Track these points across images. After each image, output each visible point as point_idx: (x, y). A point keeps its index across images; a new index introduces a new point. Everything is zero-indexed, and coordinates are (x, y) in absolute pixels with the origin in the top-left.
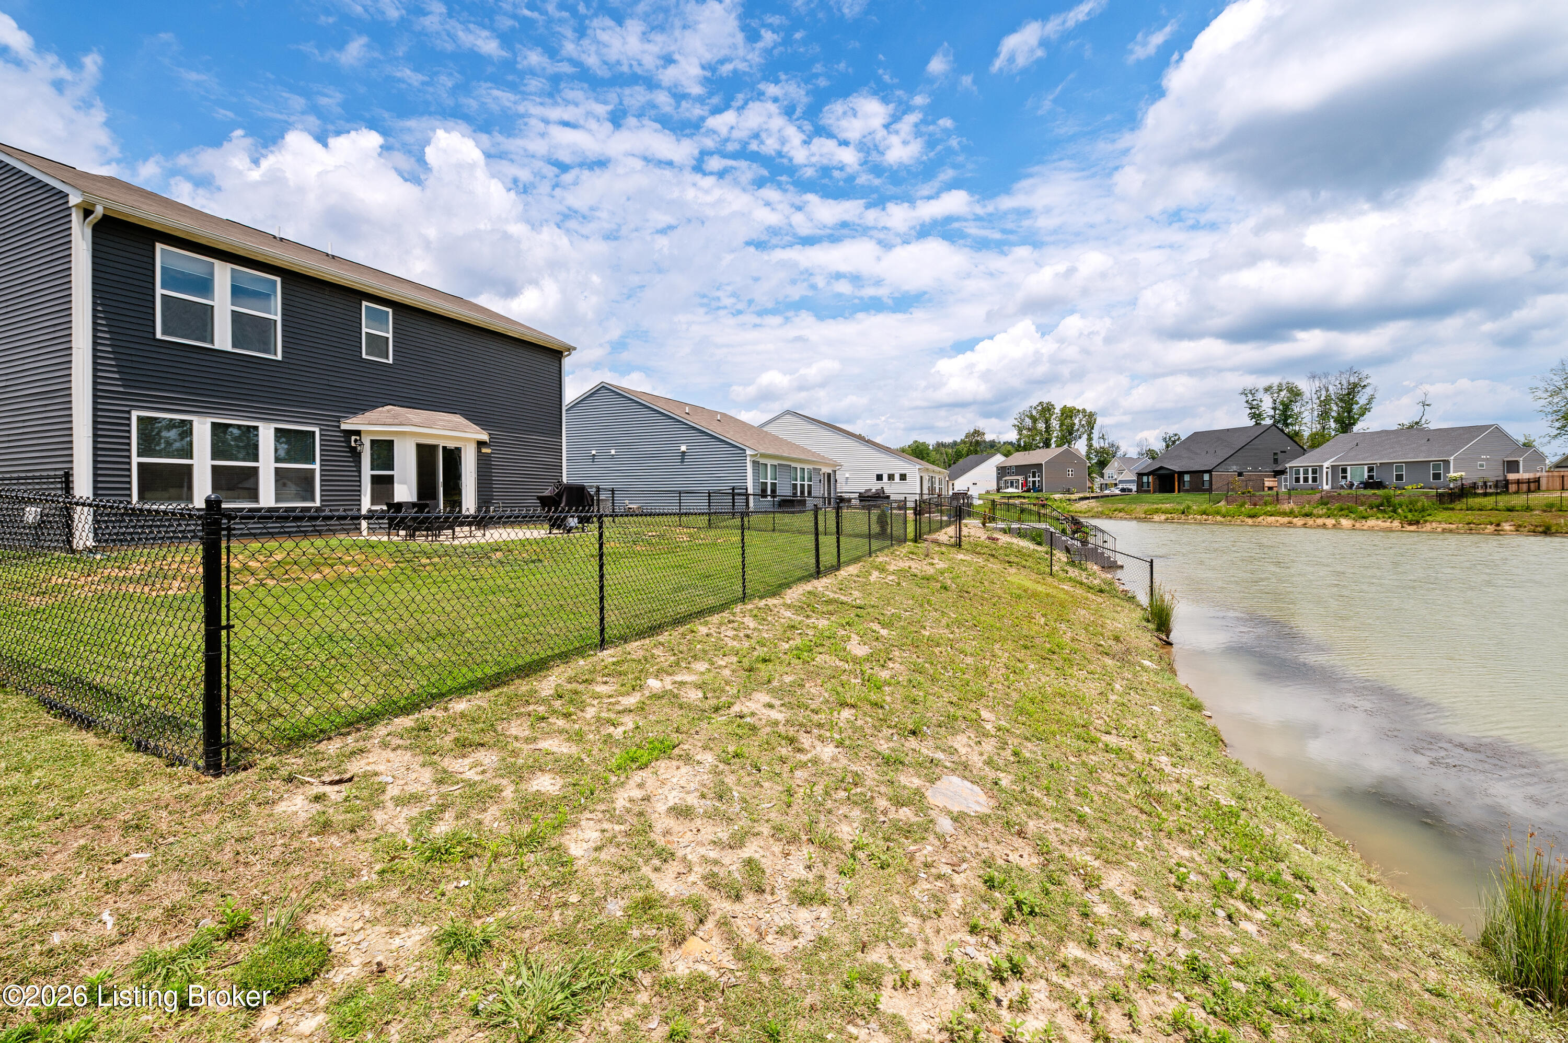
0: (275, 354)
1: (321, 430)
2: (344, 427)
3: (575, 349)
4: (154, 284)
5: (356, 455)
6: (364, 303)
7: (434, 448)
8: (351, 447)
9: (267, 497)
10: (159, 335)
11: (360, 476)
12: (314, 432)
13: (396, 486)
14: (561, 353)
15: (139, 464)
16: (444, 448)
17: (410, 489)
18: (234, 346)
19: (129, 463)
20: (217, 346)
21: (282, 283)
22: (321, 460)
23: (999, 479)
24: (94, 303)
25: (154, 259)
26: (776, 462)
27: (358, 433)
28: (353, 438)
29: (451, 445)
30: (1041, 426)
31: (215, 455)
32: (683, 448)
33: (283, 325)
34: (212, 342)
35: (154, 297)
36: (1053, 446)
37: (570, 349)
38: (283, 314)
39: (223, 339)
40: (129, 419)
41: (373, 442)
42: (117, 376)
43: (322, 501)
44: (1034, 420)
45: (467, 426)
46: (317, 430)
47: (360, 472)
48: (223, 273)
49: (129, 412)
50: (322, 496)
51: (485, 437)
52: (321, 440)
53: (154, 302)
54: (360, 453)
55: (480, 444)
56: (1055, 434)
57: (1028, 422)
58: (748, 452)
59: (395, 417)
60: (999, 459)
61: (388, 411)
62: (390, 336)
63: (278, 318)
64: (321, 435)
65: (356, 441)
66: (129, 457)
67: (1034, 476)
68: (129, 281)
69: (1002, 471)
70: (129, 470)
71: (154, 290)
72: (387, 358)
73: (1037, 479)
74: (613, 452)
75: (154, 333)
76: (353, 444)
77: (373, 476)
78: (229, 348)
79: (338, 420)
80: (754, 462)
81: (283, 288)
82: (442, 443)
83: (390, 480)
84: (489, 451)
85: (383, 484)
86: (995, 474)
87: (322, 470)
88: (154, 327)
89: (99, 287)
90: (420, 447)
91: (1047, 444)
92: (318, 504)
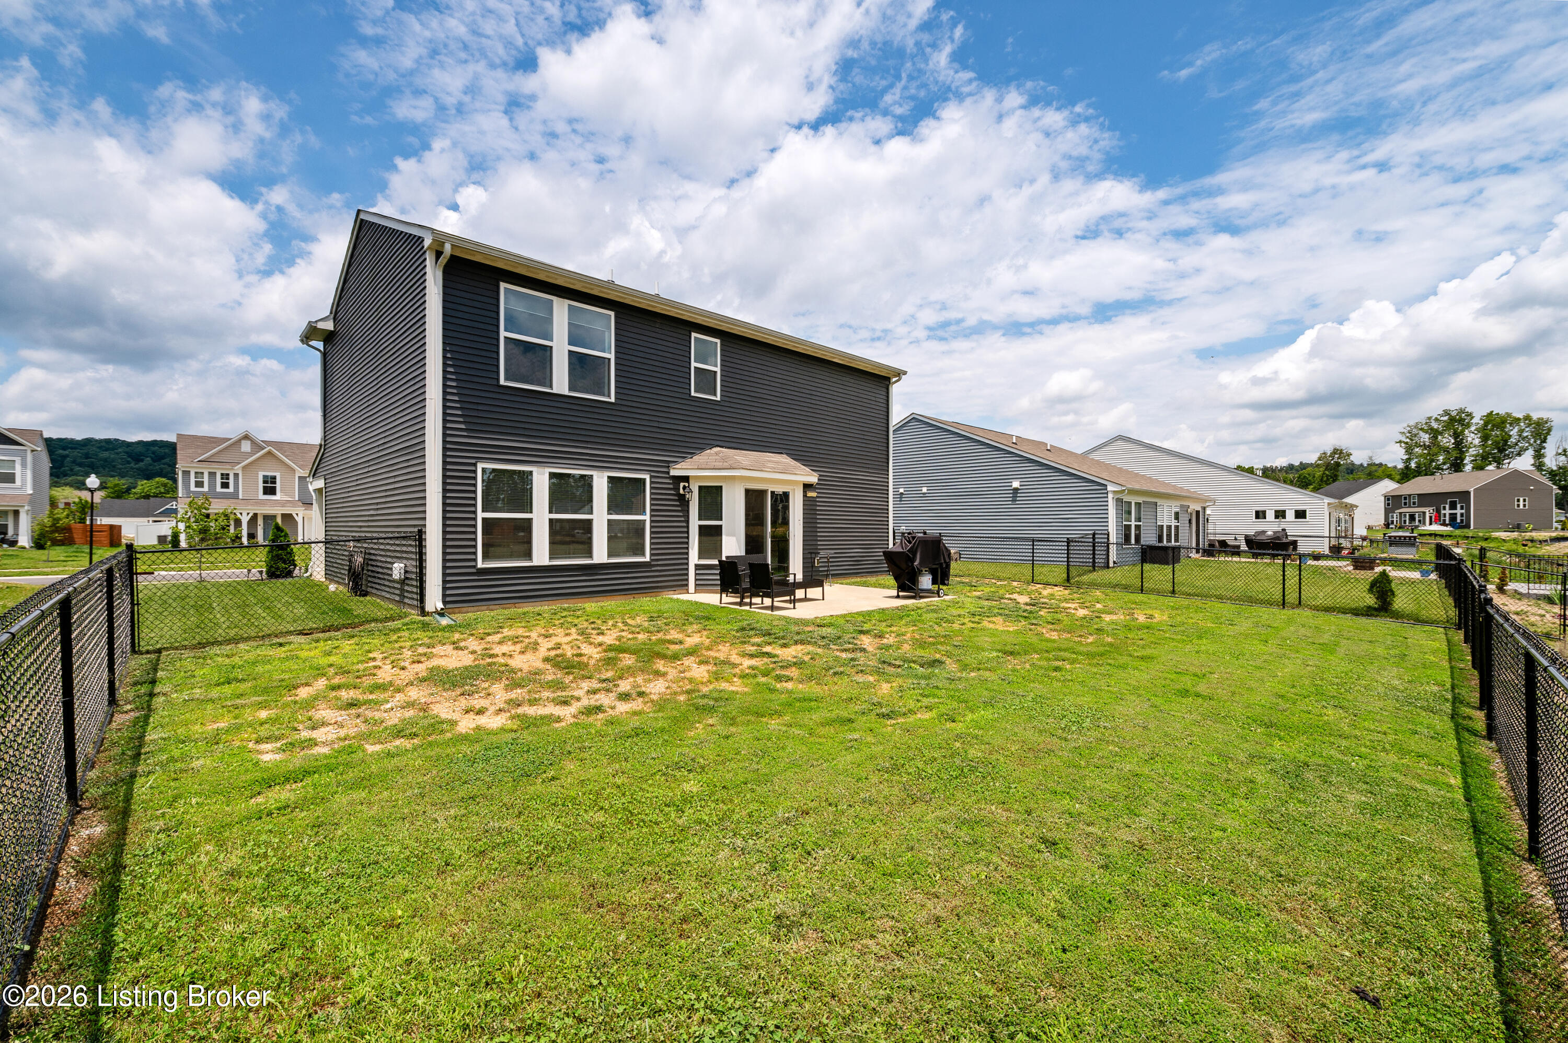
0: (609, 396)
1: (651, 477)
2: (673, 473)
3: (905, 373)
4: (498, 326)
5: (684, 502)
6: (694, 335)
7: (762, 493)
8: (679, 495)
9: (600, 554)
10: (502, 382)
11: (688, 527)
12: (645, 480)
13: (725, 538)
14: (888, 379)
15: (483, 519)
16: (773, 493)
17: (738, 541)
18: (570, 389)
19: (475, 519)
20: (555, 391)
21: (616, 317)
22: (652, 510)
23: (1388, 511)
24: (444, 350)
25: (498, 300)
26: (1140, 500)
27: (686, 479)
28: (682, 485)
29: (779, 489)
30: (1447, 440)
31: (553, 507)
32: (1016, 484)
33: (616, 364)
34: (551, 387)
35: (498, 340)
36: (1468, 468)
37: (900, 374)
38: (616, 352)
39: (561, 384)
40: (475, 472)
41: (700, 487)
42: (463, 426)
43: (652, 555)
44: (1435, 433)
45: (795, 468)
46: (647, 477)
47: (688, 522)
48: (561, 309)
49: (475, 465)
50: (651, 549)
51: (813, 479)
52: (651, 488)
53: (498, 346)
54: (688, 501)
55: (807, 487)
56: (1472, 451)
57: (1425, 438)
58: (1110, 488)
59: (724, 460)
60: (1388, 486)
61: (716, 454)
62: (718, 369)
63: (612, 356)
64: (651, 482)
65: (684, 488)
66: (475, 512)
67: (1453, 506)
68: (476, 324)
69: (1393, 502)
70: (475, 526)
71: (498, 333)
72: (715, 395)
73: (1459, 511)
74: (925, 490)
75: (498, 380)
76: (681, 491)
77: (700, 527)
78: (566, 392)
79: (668, 465)
80: (1119, 501)
81: (616, 322)
82: (771, 488)
83: (718, 530)
84: (814, 494)
85: (711, 535)
86: (1382, 506)
87: (652, 521)
88: (498, 373)
89: (450, 334)
90: (748, 492)
91: (1457, 466)
92: (647, 558)
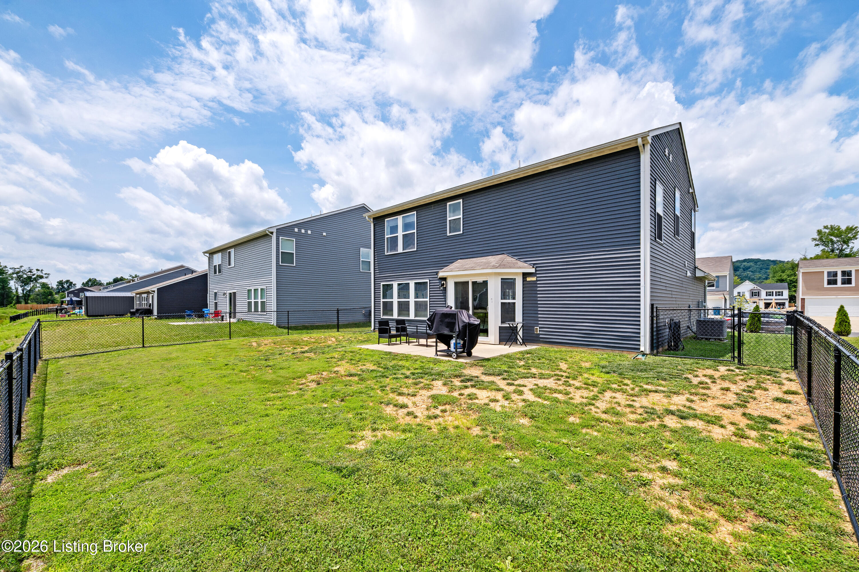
0: (415, 248)
5: (444, 292)
6: (448, 204)
7: (467, 283)
8: (442, 288)
9: (412, 315)
10: (386, 254)
15: (383, 302)
16: (474, 283)
19: (380, 302)
20: (399, 252)
21: (417, 213)
22: (430, 296)
24: (374, 248)
25: (385, 226)
28: (442, 282)
29: (480, 280)
31: (399, 298)
33: (417, 233)
35: (385, 240)
38: (417, 228)
39: (400, 249)
42: (378, 271)
46: (428, 281)
48: (400, 220)
49: (380, 284)
52: (430, 286)
55: (525, 275)
62: (461, 216)
63: (415, 231)
64: (430, 283)
66: (380, 299)
68: (380, 237)
71: (385, 237)
72: (460, 231)
78: (402, 251)
79: (437, 273)
82: (471, 280)
84: (534, 279)
87: (430, 301)
88: (385, 251)
89: (376, 243)
